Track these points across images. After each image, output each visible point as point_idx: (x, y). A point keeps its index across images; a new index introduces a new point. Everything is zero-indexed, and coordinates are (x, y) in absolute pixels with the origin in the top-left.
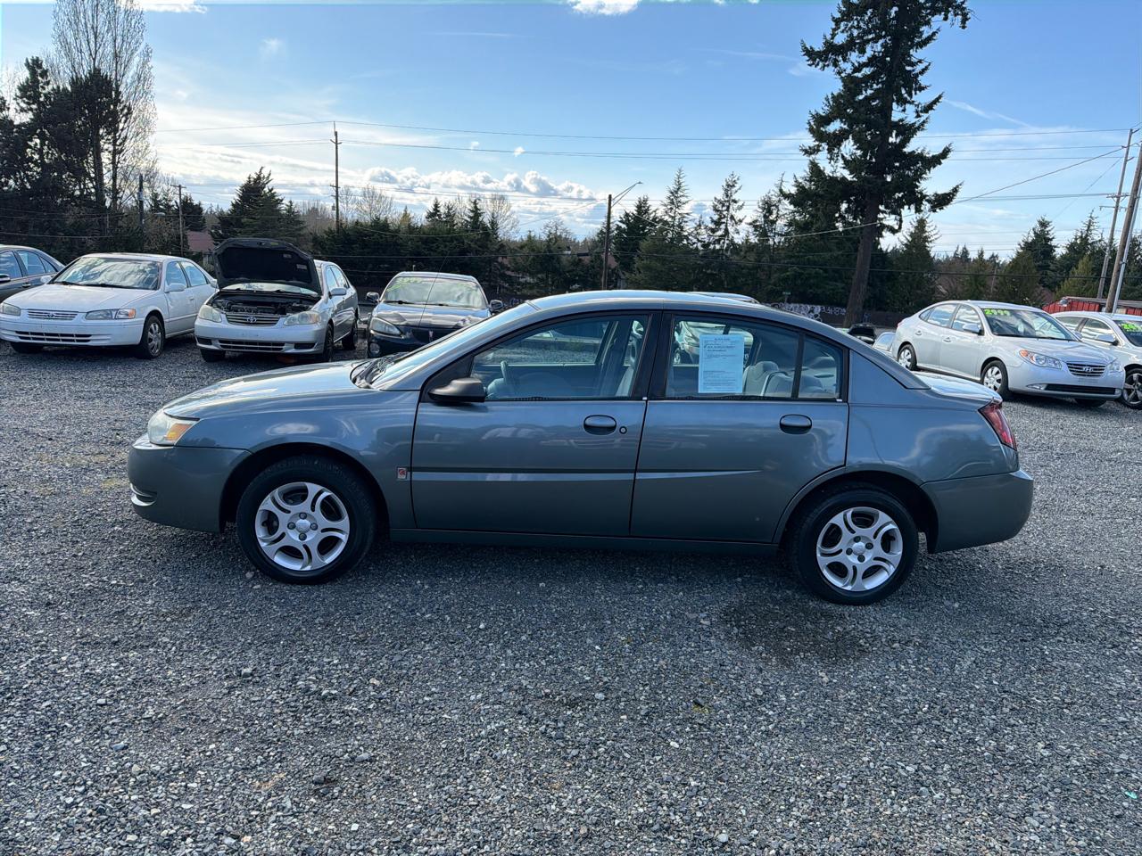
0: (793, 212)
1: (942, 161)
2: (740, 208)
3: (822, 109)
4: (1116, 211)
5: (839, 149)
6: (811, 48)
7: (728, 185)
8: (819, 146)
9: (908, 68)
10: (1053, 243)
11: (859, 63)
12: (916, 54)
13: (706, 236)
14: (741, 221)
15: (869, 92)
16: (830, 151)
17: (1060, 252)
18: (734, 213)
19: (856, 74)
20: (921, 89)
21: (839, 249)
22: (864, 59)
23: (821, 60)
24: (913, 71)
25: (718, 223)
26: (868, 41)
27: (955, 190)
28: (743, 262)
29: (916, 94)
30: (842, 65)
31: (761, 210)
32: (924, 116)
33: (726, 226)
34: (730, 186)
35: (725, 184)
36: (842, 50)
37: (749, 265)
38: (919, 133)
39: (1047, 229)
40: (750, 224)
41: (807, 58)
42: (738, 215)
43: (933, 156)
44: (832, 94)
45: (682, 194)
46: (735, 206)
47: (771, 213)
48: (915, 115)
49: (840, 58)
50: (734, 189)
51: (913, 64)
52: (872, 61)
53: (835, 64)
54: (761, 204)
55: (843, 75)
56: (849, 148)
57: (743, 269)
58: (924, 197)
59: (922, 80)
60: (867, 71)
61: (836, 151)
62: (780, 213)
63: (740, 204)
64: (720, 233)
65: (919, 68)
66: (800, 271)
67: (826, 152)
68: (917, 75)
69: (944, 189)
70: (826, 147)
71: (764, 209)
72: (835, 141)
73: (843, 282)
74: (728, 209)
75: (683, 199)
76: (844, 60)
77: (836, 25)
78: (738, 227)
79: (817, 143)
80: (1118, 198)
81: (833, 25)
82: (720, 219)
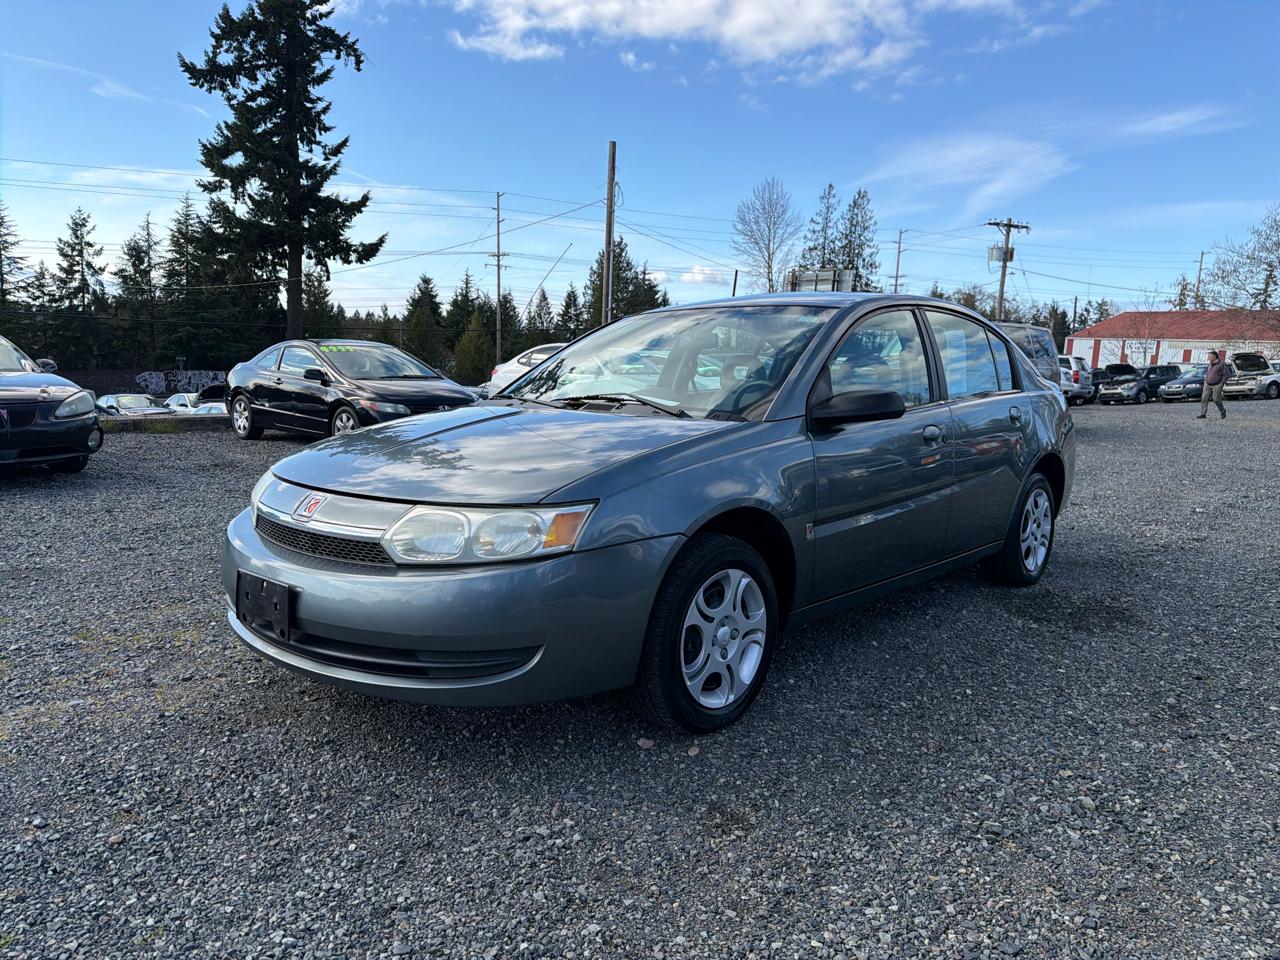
0: (171, 261)
1: (363, 209)
2: (99, 253)
3: (214, 138)
4: (499, 268)
5: (244, 187)
6: (192, 64)
7: (76, 224)
8: (220, 182)
9: (309, 105)
10: (438, 300)
11: (251, 90)
12: (315, 91)
13: (54, 288)
14: (102, 270)
15: (269, 125)
16: (234, 189)
17: (445, 309)
18: (90, 259)
19: (249, 104)
20: (327, 129)
21: (235, 305)
22: (257, 88)
23: (206, 81)
24: (314, 108)
25: (69, 271)
26: (259, 67)
27: (381, 241)
28: (113, 322)
29: (321, 134)
30: (232, 91)
31: (127, 257)
32: (334, 160)
33: (83, 275)
34: (78, 226)
35: (70, 222)
36: (231, 73)
37: (126, 325)
38: (332, 177)
39: (431, 286)
40: (116, 274)
41: (187, 75)
42: (97, 262)
43: (353, 203)
44: (225, 122)
45: (6, 231)
46: (91, 250)
47: (142, 263)
48: (323, 157)
49: (228, 82)
50: (85, 230)
51: (312, 101)
52: (266, 91)
53: (223, 88)
54: (126, 249)
55: (234, 102)
56: (254, 186)
57: (116, 330)
58: (349, 246)
59: (326, 119)
60: (262, 101)
61: (241, 190)
62: (153, 262)
63: (97, 247)
64: (75, 284)
65: (320, 106)
66: (193, 331)
67: (230, 189)
68: (318, 114)
69: (371, 239)
70: (230, 184)
71: (131, 256)
72: (238, 178)
73: (245, 342)
74: (81, 254)
75: (10, 239)
76: (234, 85)
77: (216, 42)
78: (100, 278)
79: (218, 179)
80: (499, 257)
81: (213, 42)
82: (71, 266)
